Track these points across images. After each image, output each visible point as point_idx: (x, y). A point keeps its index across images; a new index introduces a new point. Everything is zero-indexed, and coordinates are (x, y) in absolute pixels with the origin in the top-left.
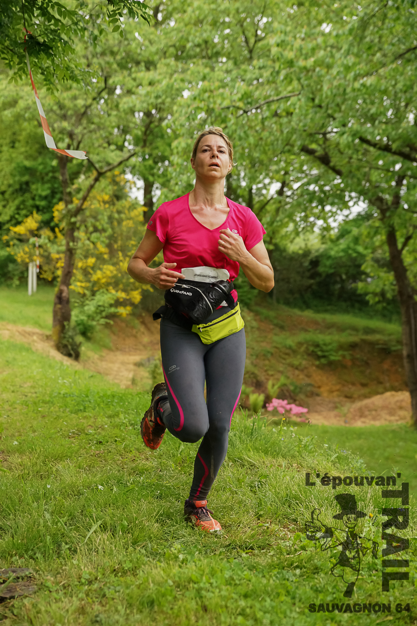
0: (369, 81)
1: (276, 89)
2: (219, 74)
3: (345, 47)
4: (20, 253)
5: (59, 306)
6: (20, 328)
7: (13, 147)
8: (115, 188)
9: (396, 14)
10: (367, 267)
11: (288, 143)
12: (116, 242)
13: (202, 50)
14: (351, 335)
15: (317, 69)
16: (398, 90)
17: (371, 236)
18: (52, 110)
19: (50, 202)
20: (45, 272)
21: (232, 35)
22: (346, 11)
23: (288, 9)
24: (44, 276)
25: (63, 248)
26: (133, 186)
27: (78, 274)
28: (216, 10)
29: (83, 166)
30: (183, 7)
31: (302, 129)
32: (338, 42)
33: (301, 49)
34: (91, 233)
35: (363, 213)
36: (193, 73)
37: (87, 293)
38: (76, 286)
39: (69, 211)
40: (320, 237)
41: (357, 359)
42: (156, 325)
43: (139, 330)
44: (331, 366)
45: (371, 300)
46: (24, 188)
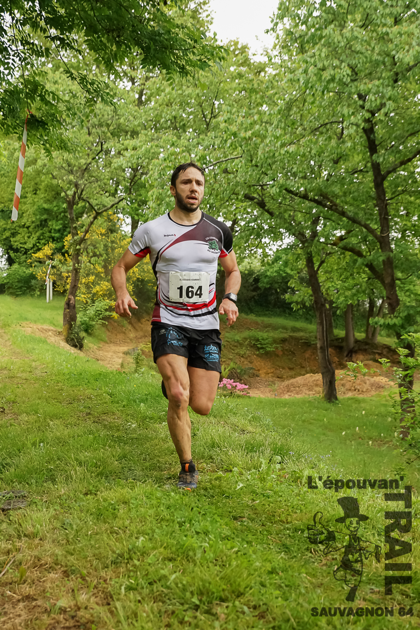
0: (292, 149)
1: (224, 153)
2: (183, 142)
3: (275, 123)
4: (39, 272)
5: (68, 310)
6: (40, 326)
7: (35, 194)
8: (110, 224)
9: (313, 99)
10: (292, 284)
11: (234, 192)
12: (110, 265)
13: (172, 124)
14: (283, 333)
15: (254, 139)
18: (62, 166)
19: (62, 234)
20: (58, 286)
21: (194, 113)
22: (277, 96)
24: (58, 289)
25: (71, 268)
26: (123, 222)
27: (82, 288)
28: (182, 94)
29: (86, 208)
31: (244, 182)
32: (270, 119)
33: (242, 124)
34: (91, 257)
35: (292, 244)
37: (89, 301)
38: (80, 297)
39: (75, 241)
40: (261, 261)
41: (286, 350)
42: (140, 324)
43: (127, 328)
44: (267, 355)
45: (294, 307)
46: (43, 224)
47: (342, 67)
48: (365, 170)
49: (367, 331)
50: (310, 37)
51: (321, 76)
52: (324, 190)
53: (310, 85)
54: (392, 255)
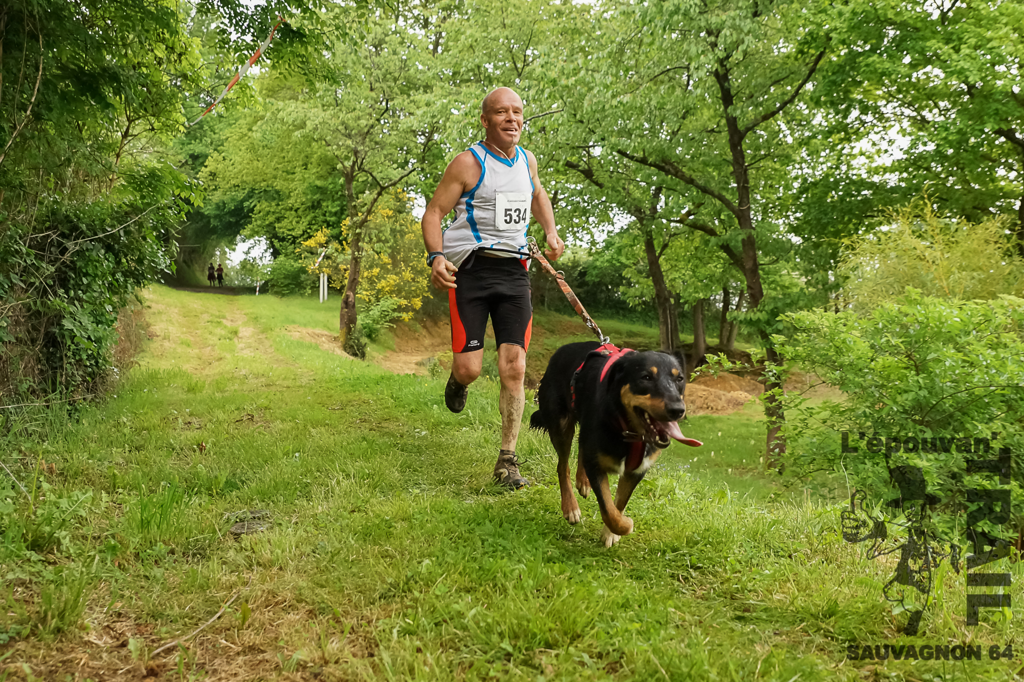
0: (626, 98)
3: (605, 68)
4: (311, 264)
5: (346, 310)
6: (310, 330)
7: (306, 169)
8: (398, 203)
9: (651, 39)
10: (627, 274)
12: (398, 253)
13: (475, 75)
15: (578, 88)
16: (653, 108)
18: (337, 129)
19: (339, 218)
20: (335, 281)
24: (334, 285)
25: (350, 257)
26: (415, 203)
27: (363, 282)
29: (368, 182)
31: (566, 143)
33: (563, 69)
34: (375, 243)
35: (627, 226)
37: (373, 299)
38: (362, 293)
39: (354, 223)
40: (587, 250)
42: (437, 329)
43: (421, 333)
45: (631, 303)
46: (315, 206)
48: (718, 129)
49: (720, 336)
51: (662, 7)
52: (667, 153)
53: (648, 19)
54: (753, 232)
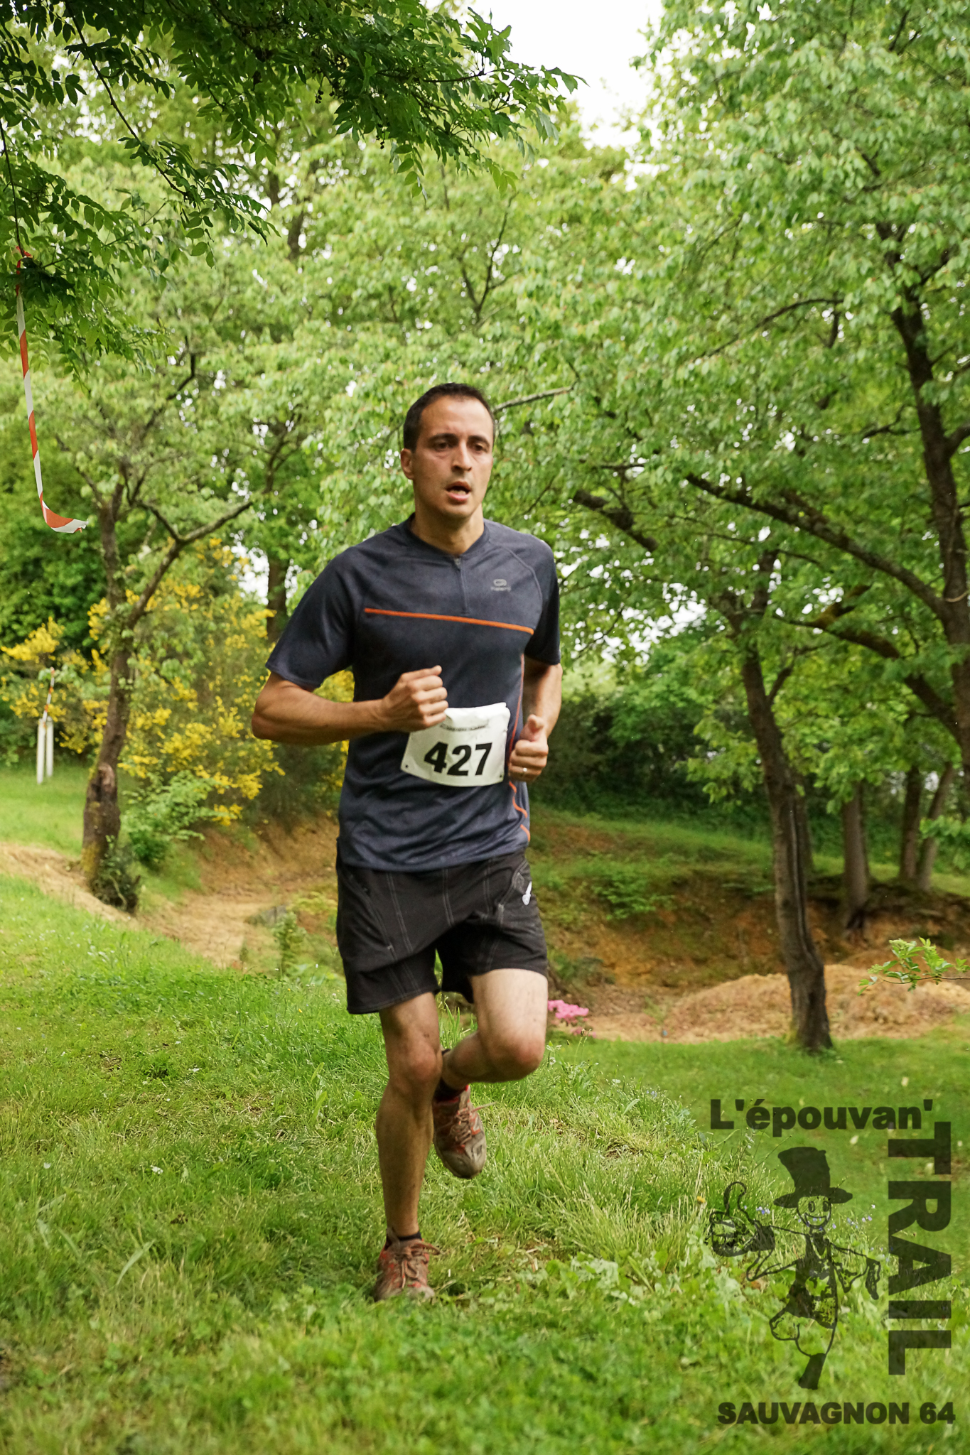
0: (706, 365)
1: (527, 380)
2: (415, 350)
3: (660, 301)
4: (19, 698)
5: (98, 804)
6: (18, 848)
7: (10, 491)
8: (212, 571)
9: (758, 240)
10: (705, 729)
11: (549, 484)
12: (212, 678)
13: (382, 305)
14: (673, 862)
15: (607, 343)
16: (762, 387)
17: (711, 669)
18: (85, 417)
19: (82, 599)
20: (71, 736)
21: (442, 277)
22: (661, 232)
23: (550, 228)
24: (67, 744)
25: (107, 690)
26: (247, 568)
27: (135, 740)
28: (410, 227)
29: (148, 528)
30: (345, 223)
31: (577, 457)
32: (647, 293)
33: (575, 304)
34: (162, 660)
35: (697, 624)
36: (364, 347)
37: (154, 778)
38: (133, 763)
39: (118, 616)
40: (614, 671)
41: (687, 910)
42: (290, 842)
43: (257, 853)
44: (637, 925)
45: (713, 793)
46: (30, 572)
47: (842, 150)
48: (898, 427)
49: (901, 860)
50: (754, 76)
51: (784, 174)
52: (794, 483)
53: (754, 199)
